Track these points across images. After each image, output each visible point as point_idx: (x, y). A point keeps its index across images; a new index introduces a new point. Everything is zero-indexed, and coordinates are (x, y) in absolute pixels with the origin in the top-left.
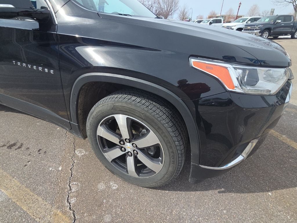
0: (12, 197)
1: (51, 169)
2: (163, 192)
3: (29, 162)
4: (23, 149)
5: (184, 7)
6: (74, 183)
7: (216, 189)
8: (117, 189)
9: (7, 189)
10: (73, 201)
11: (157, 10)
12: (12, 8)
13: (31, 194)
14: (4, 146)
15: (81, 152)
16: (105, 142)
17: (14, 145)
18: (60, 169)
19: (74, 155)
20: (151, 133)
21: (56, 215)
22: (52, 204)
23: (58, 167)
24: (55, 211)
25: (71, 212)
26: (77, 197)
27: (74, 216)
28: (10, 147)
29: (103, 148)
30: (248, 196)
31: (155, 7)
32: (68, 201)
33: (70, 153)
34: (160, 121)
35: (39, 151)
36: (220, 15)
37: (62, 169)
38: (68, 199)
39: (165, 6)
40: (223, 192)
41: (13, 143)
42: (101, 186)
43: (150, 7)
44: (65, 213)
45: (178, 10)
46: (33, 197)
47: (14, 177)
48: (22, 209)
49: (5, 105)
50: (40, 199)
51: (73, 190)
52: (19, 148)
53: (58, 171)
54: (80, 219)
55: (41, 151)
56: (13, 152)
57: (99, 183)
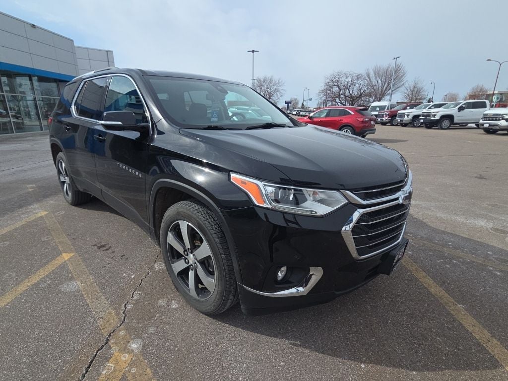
0: (83, 290)
1: (124, 275)
2: (223, 324)
3: (109, 264)
4: (109, 251)
5: (415, 81)
6: (139, 292)
7: (289, 340)
8: (176, 309)
9: (82, 282)
10: (129, 307)
11: (360, 89)
12: (120, 124)
13: (99, 291)
14: (96, 245)
15: (160, 265)
16: (175, 253)
17: (103, 246)
18: (133, 277)
19: (152, 268)
20: (205, 243)
21: (110, 313)
22: (111, 305)
23: (132, 275)
24: (110, 310)
25: (124, 315)
26: (134, 304)
27: (124, 319)
28: (99, 248)
29: (172, 258)
30: (327, 359)
31: (357, 85)
32: (125, 306)
33: (149, 264)
34: (209, 230)
35: (122, 256)
36: (492, 92)
37: (134, 278)
38: (126, 305)
39: (380, 81)
40: (297, 345)
41: (103, 244)
42: (162, 302)
43: (349, 84)
44: (117, 314)
45: (403, 86)
46: (99, 295)
47: (91, 275)
48: (86, 301)
49: (108, 204)
50: (103, 297)
51: (135, 298)
52: (107, 250)
53: (131, 278)
54: (128, 323)
55: (124, 257)
56: (100, 253)
57: (162, 298)
